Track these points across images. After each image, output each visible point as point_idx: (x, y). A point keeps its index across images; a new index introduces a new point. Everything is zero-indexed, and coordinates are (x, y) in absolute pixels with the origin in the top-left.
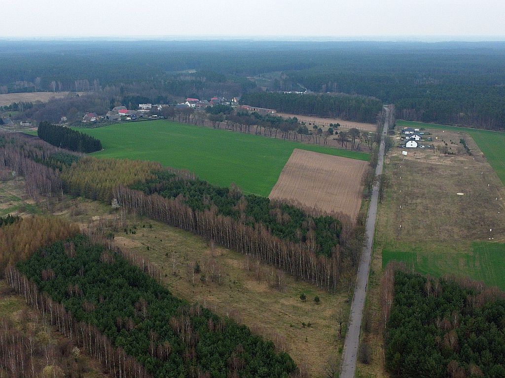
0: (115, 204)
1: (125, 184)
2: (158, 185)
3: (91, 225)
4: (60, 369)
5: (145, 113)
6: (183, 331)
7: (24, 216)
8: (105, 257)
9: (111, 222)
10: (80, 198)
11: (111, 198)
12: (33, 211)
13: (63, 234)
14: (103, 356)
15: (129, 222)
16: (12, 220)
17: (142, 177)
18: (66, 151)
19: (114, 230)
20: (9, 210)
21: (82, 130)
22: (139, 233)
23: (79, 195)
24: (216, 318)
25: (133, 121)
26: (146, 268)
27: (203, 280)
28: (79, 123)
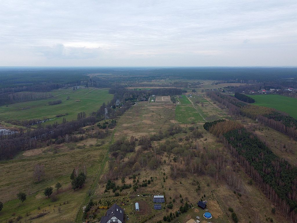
0: (257, 120)
1: (261, 114)
2: (273, 116)
3: (248, 126)
4: (232, 168)
5: (272, 92)
6: (276, 166)
7: (227, 120)
8: (251, 137)
9: (255, 126)
10: (245, 117)
11: (256, 118)
12: (230, 119)
13: (238, 127)
14: (246, 167)
15: (261, 127)
16: (223, 121)
17: (268, 113)
18: (243, 102)
19: (255, 129)
20: (223, 118)
21: (249, 96)
22: (264, 131)
23: (245, 116)
24: (289, 165)
25: (267, 94)
26: (265, 143)
27: (286, 151)
28: (248, 94)
